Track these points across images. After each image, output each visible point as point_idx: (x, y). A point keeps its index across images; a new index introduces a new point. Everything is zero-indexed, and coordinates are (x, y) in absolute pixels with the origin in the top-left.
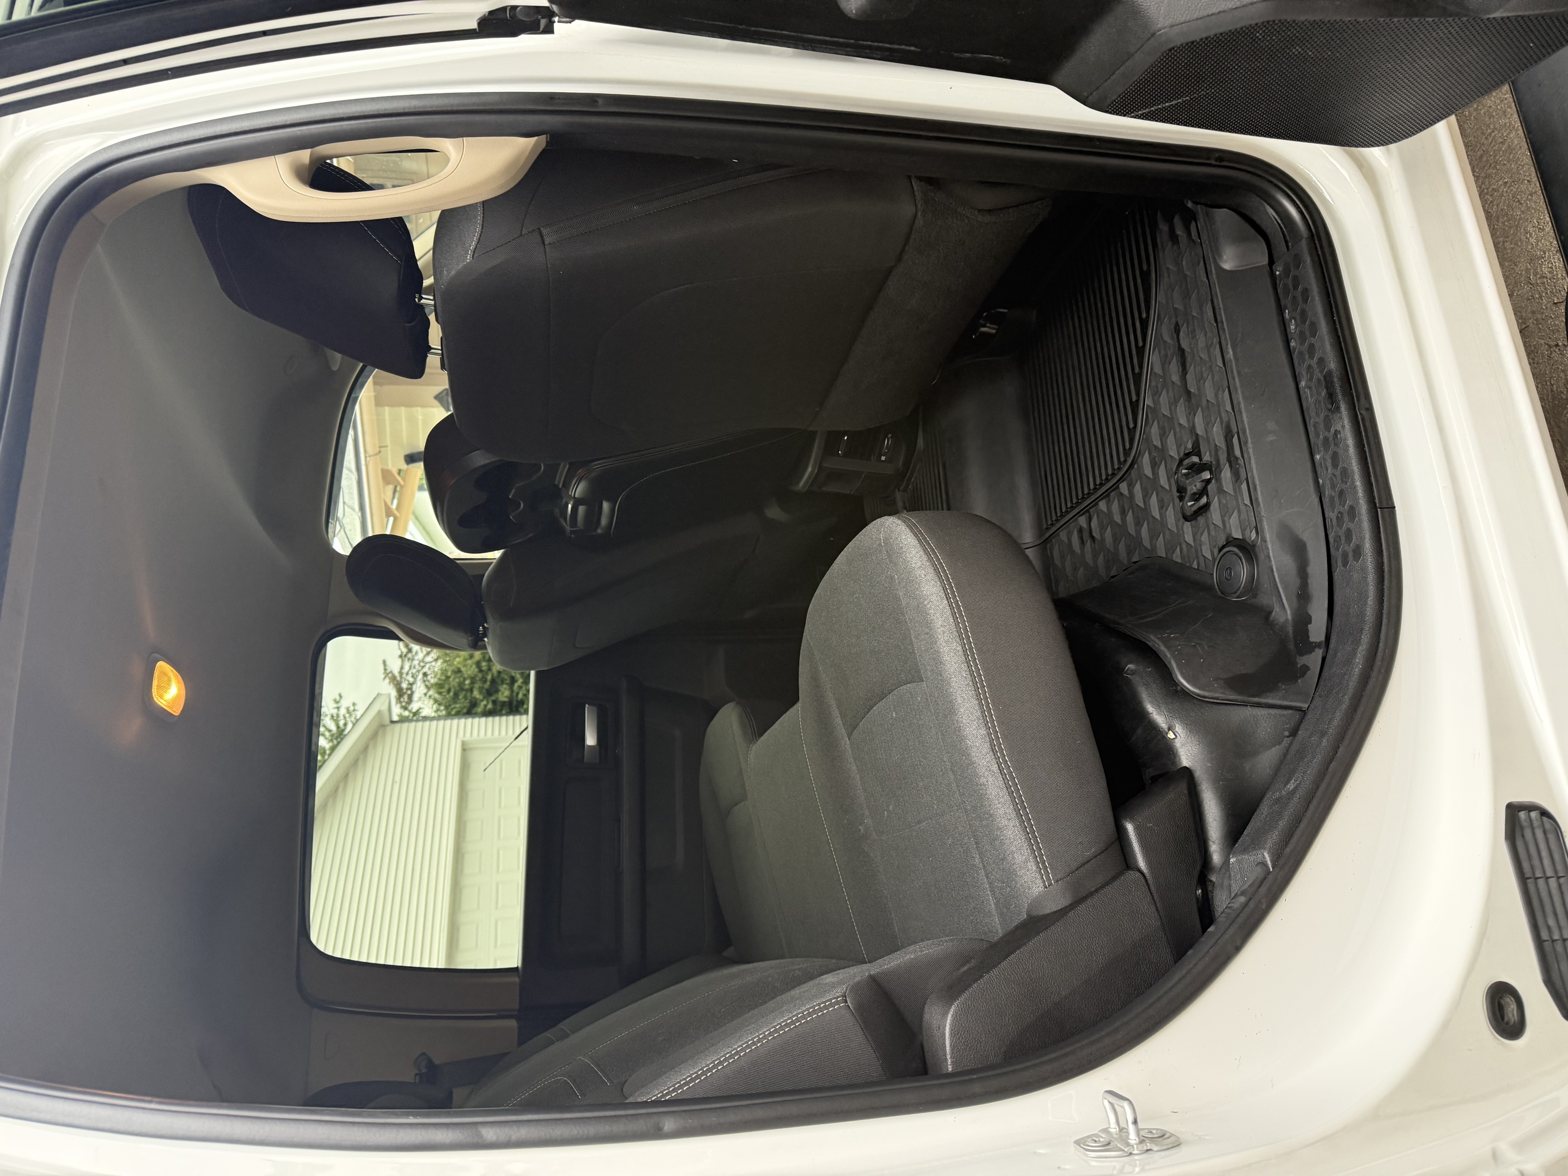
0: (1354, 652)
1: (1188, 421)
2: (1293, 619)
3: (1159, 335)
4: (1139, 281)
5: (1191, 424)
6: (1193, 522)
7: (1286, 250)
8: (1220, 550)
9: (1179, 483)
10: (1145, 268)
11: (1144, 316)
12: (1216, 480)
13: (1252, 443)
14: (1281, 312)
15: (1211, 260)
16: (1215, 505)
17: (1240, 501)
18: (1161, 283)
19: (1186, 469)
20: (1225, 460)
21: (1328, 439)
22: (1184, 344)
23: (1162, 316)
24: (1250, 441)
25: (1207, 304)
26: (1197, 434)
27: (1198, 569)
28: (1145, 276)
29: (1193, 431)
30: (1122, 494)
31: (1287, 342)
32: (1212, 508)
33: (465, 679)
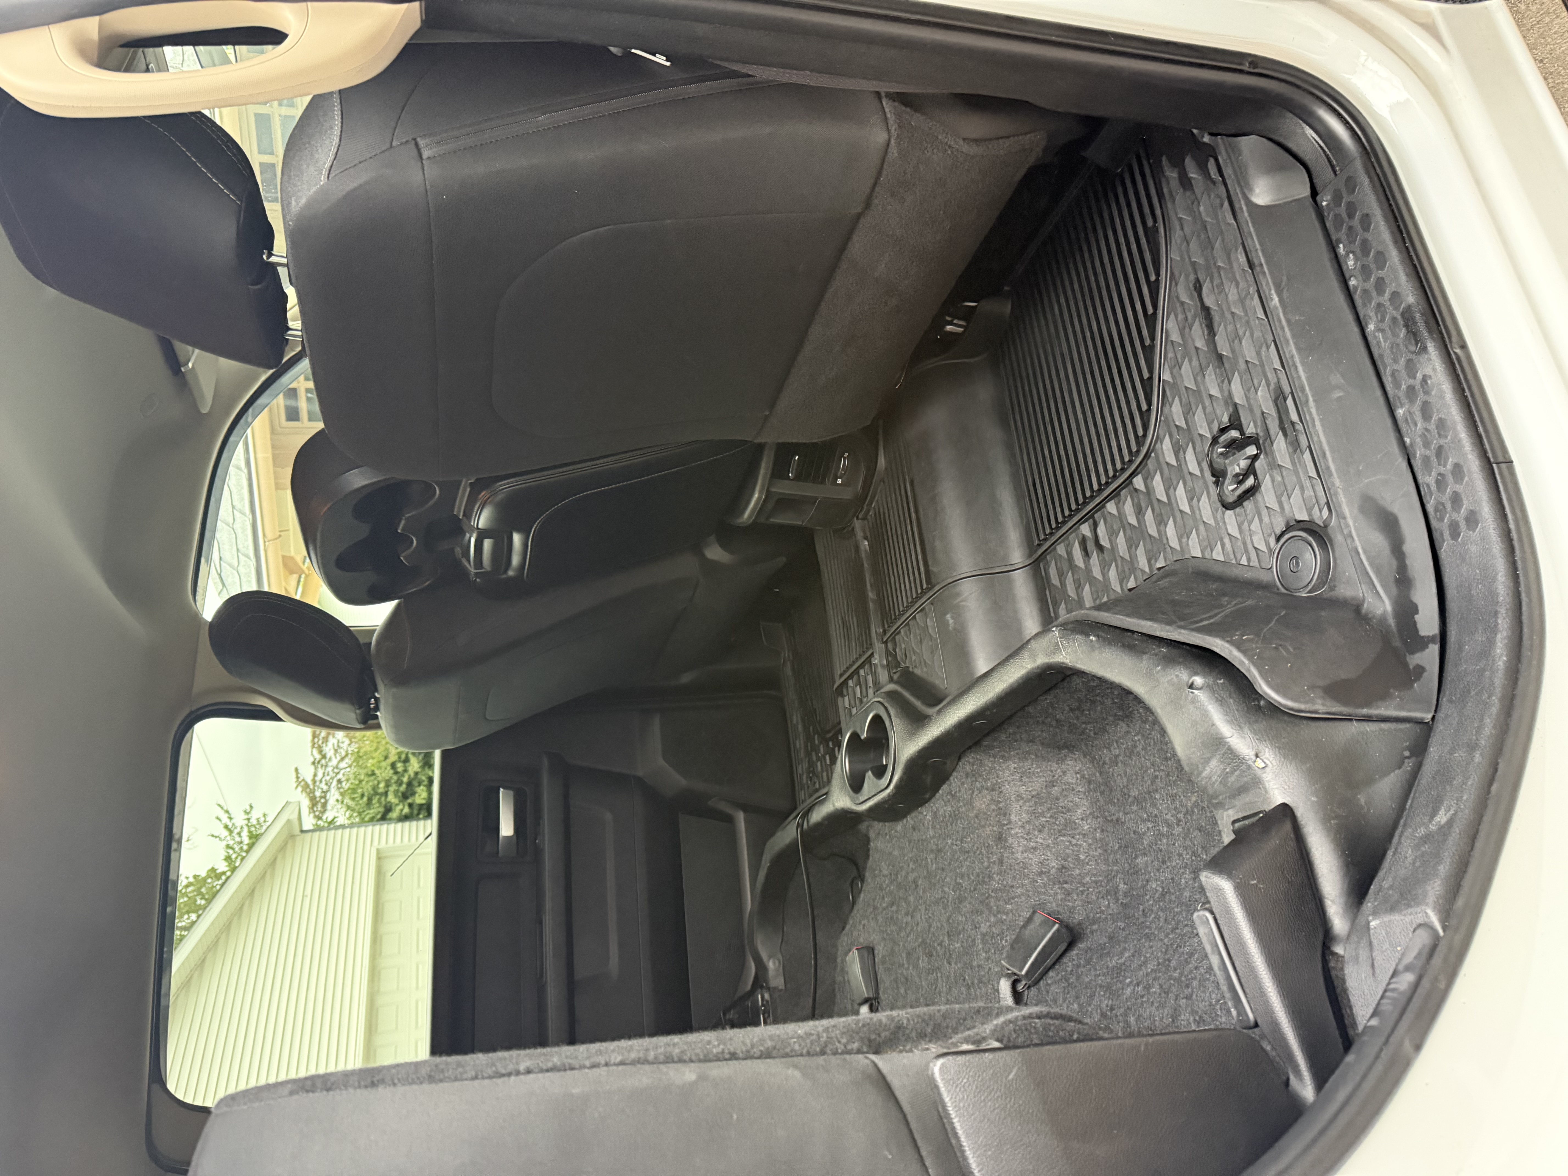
0: (1491, 642)
1: (1221, 390)
2: (1394, 610)
3: (1174, 298)
4: (1143, 241)
5: (1226, 394)
6: (1238, 510)
7: (1333, 175)
8: (1278, 539)
9: (1215, 466)
10: (1150, 223)
11: (1153, 278)
12: (1266, 454)
13: (1314, 401)
14: (1333, 249)
15: (1240, 195)
16: (1267, 485)
17: (1302, 475)
18: (1173, 238)
19: (1223, 447)
20: (1278, 429)
21: (1414, 387)
22: (1209, 301)
23: (1176, 273)
24: (1311, 399)
25: (1237, 250)
26: (1235, 405)
27: (1249, 566)
28: (1151, 235)
29: (1229, 401)
30: (1136, 490)
31: (1344, 282)
32: (1263, 488)
33: (379, 783)
